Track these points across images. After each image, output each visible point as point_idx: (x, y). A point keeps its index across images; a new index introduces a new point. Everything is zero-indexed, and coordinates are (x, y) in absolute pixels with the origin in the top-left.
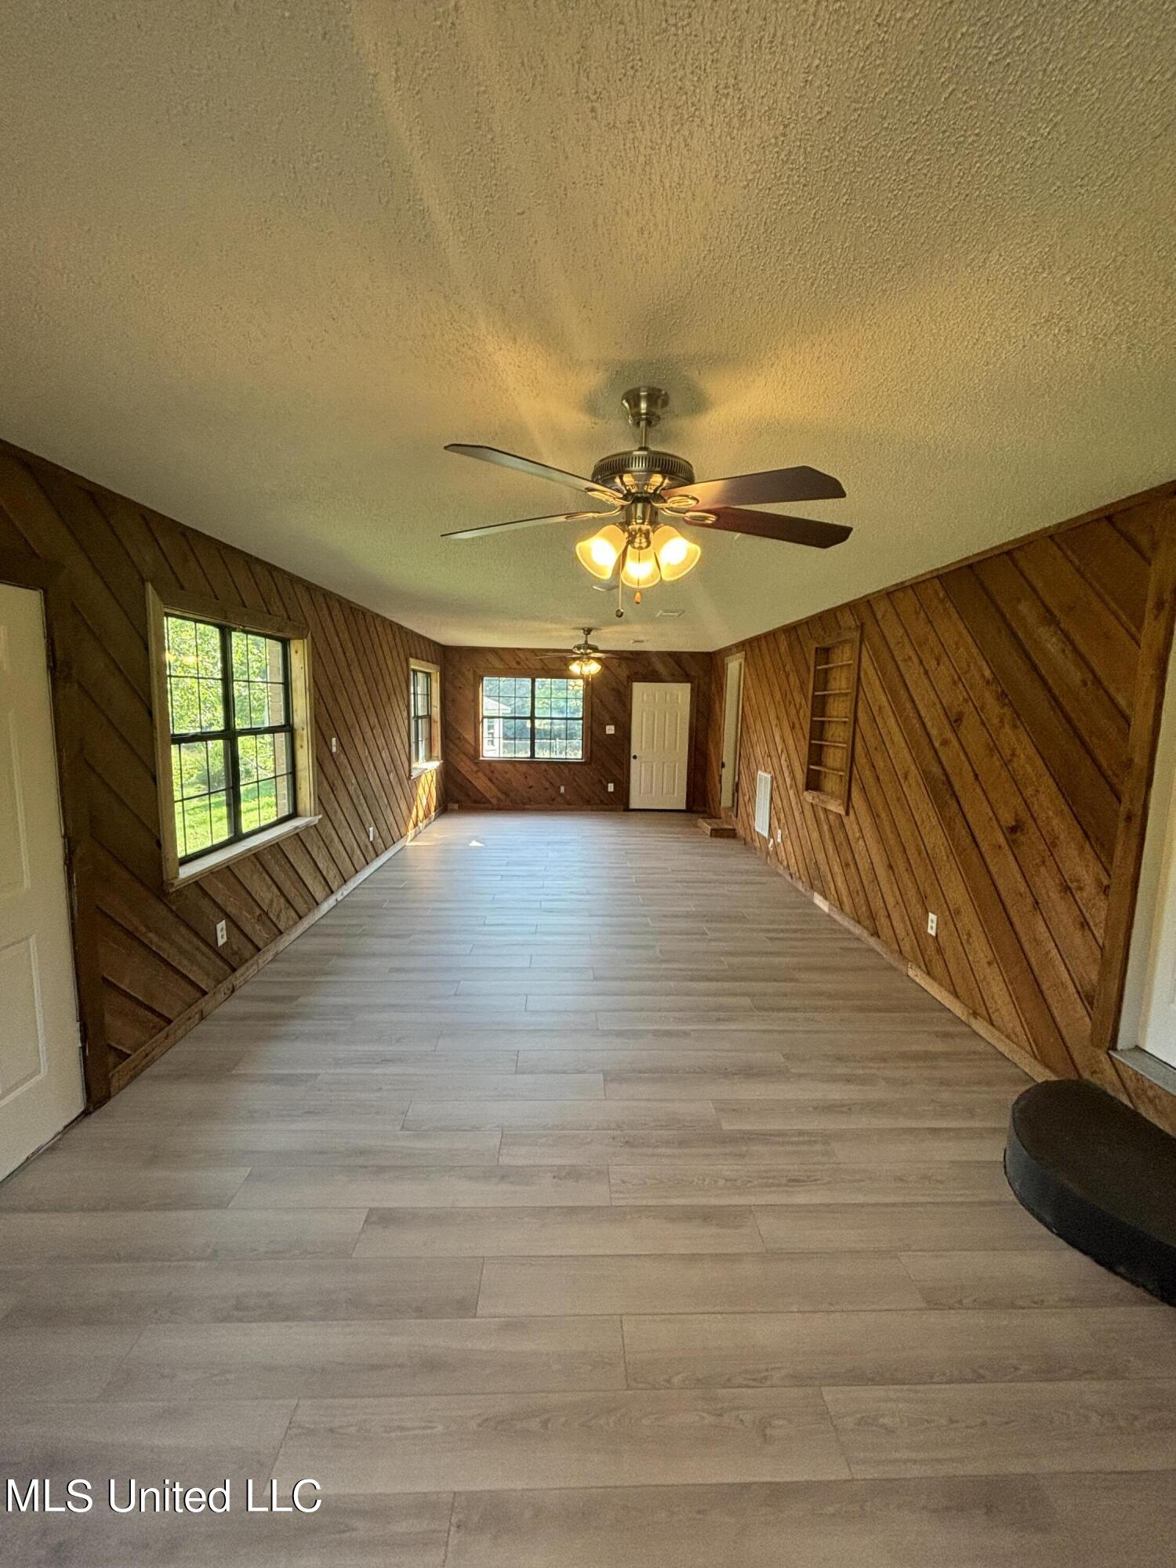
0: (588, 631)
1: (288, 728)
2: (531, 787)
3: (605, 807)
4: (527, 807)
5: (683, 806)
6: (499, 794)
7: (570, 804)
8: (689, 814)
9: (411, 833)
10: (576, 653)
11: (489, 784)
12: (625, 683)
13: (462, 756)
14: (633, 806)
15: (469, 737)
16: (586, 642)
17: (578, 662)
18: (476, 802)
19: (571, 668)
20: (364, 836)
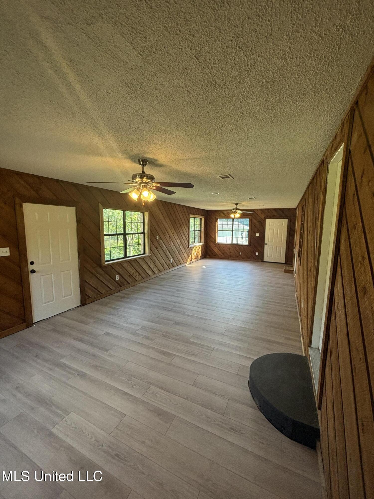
0: (237, 204)
1: (143, 233)
2: (231, 252)
3: (255, 260)
4: (229, 258)
5: (284, 262)
6: (221, 254)
7: (243, 258)
8: (285, 265)
9: (188, 262)
10: (233, 211)
11: (219, 251)
12: (263, 219)
13: (211, 242)
14: (265, 260)
15: (213, 236)
16: (236, 207)
17: (233, 214)
18: (214, 256)
19: (231, 215)
20: (168, 261)
